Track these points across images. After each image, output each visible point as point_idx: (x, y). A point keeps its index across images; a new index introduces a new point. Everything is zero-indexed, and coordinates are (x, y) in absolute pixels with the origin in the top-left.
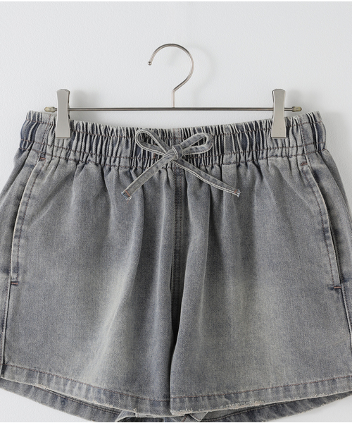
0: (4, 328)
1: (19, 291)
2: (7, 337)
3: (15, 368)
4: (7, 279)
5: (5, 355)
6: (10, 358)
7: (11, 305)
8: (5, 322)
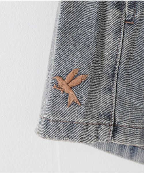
0: (116, 79)
1: (135, 31)
2: (119, 91)
3: (127, 129)
4: (120, 16)
5: (116, 113)
6: (122, 116)
7: (125, 50)
8: (116, 72)
